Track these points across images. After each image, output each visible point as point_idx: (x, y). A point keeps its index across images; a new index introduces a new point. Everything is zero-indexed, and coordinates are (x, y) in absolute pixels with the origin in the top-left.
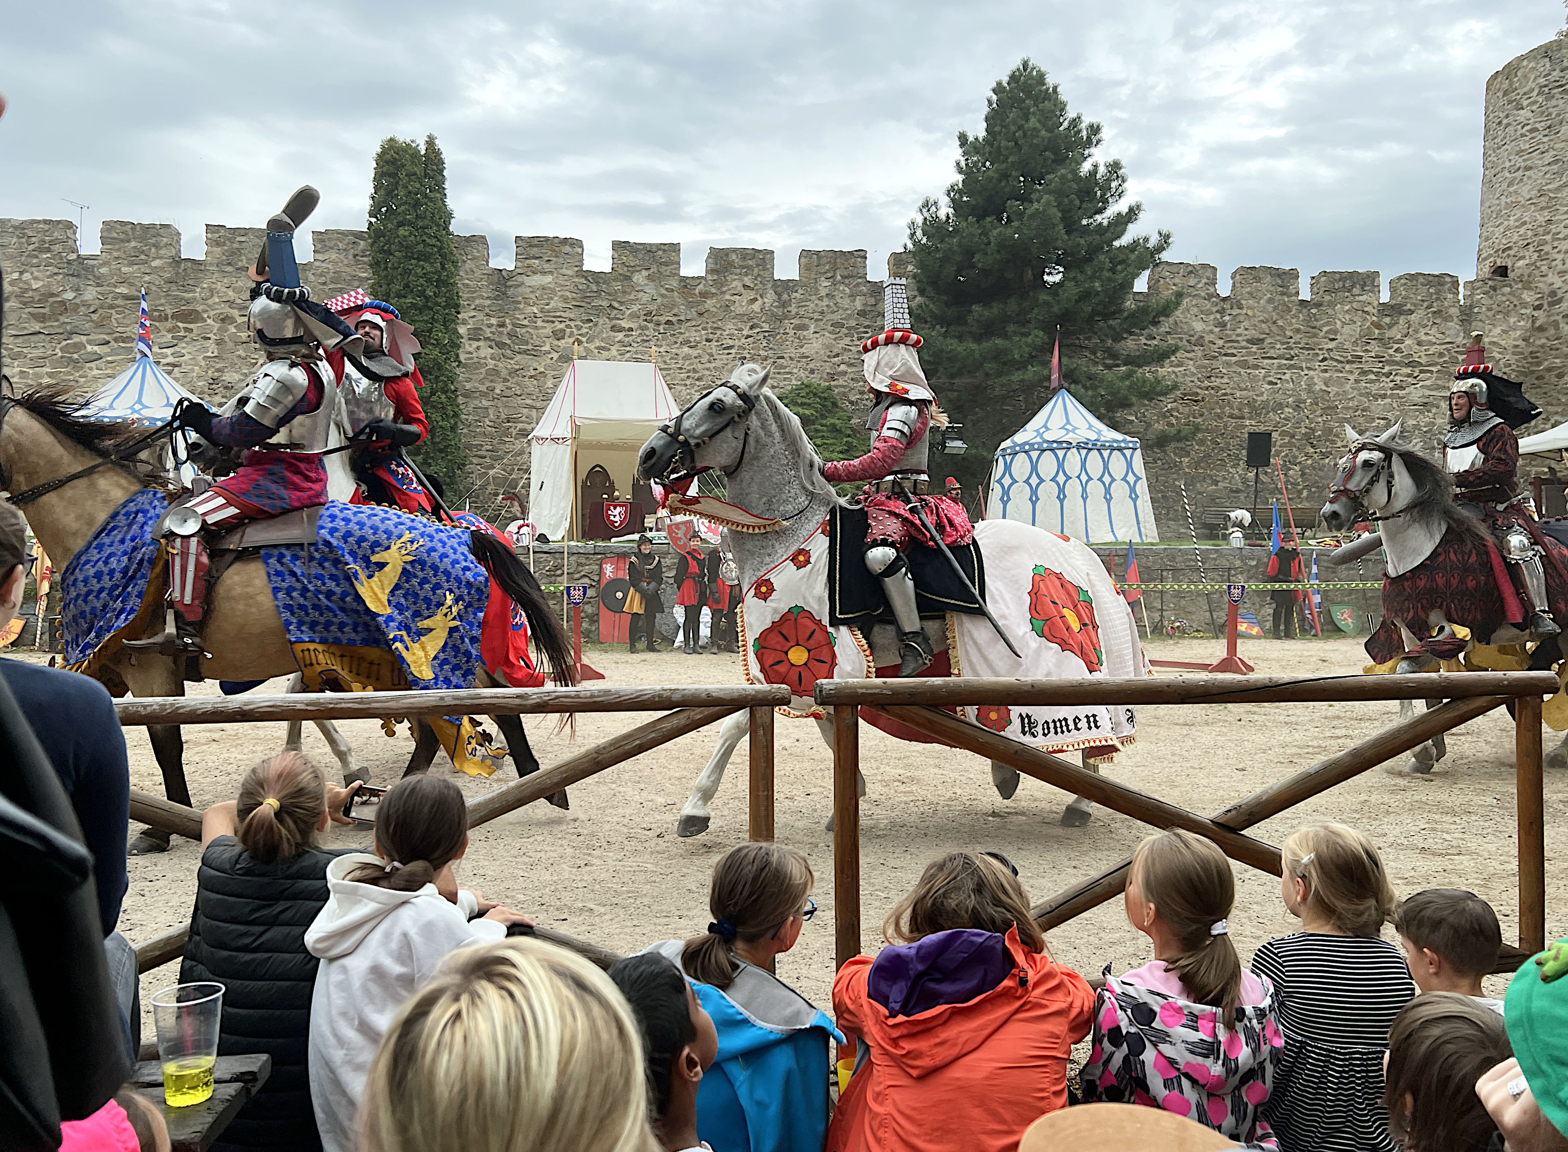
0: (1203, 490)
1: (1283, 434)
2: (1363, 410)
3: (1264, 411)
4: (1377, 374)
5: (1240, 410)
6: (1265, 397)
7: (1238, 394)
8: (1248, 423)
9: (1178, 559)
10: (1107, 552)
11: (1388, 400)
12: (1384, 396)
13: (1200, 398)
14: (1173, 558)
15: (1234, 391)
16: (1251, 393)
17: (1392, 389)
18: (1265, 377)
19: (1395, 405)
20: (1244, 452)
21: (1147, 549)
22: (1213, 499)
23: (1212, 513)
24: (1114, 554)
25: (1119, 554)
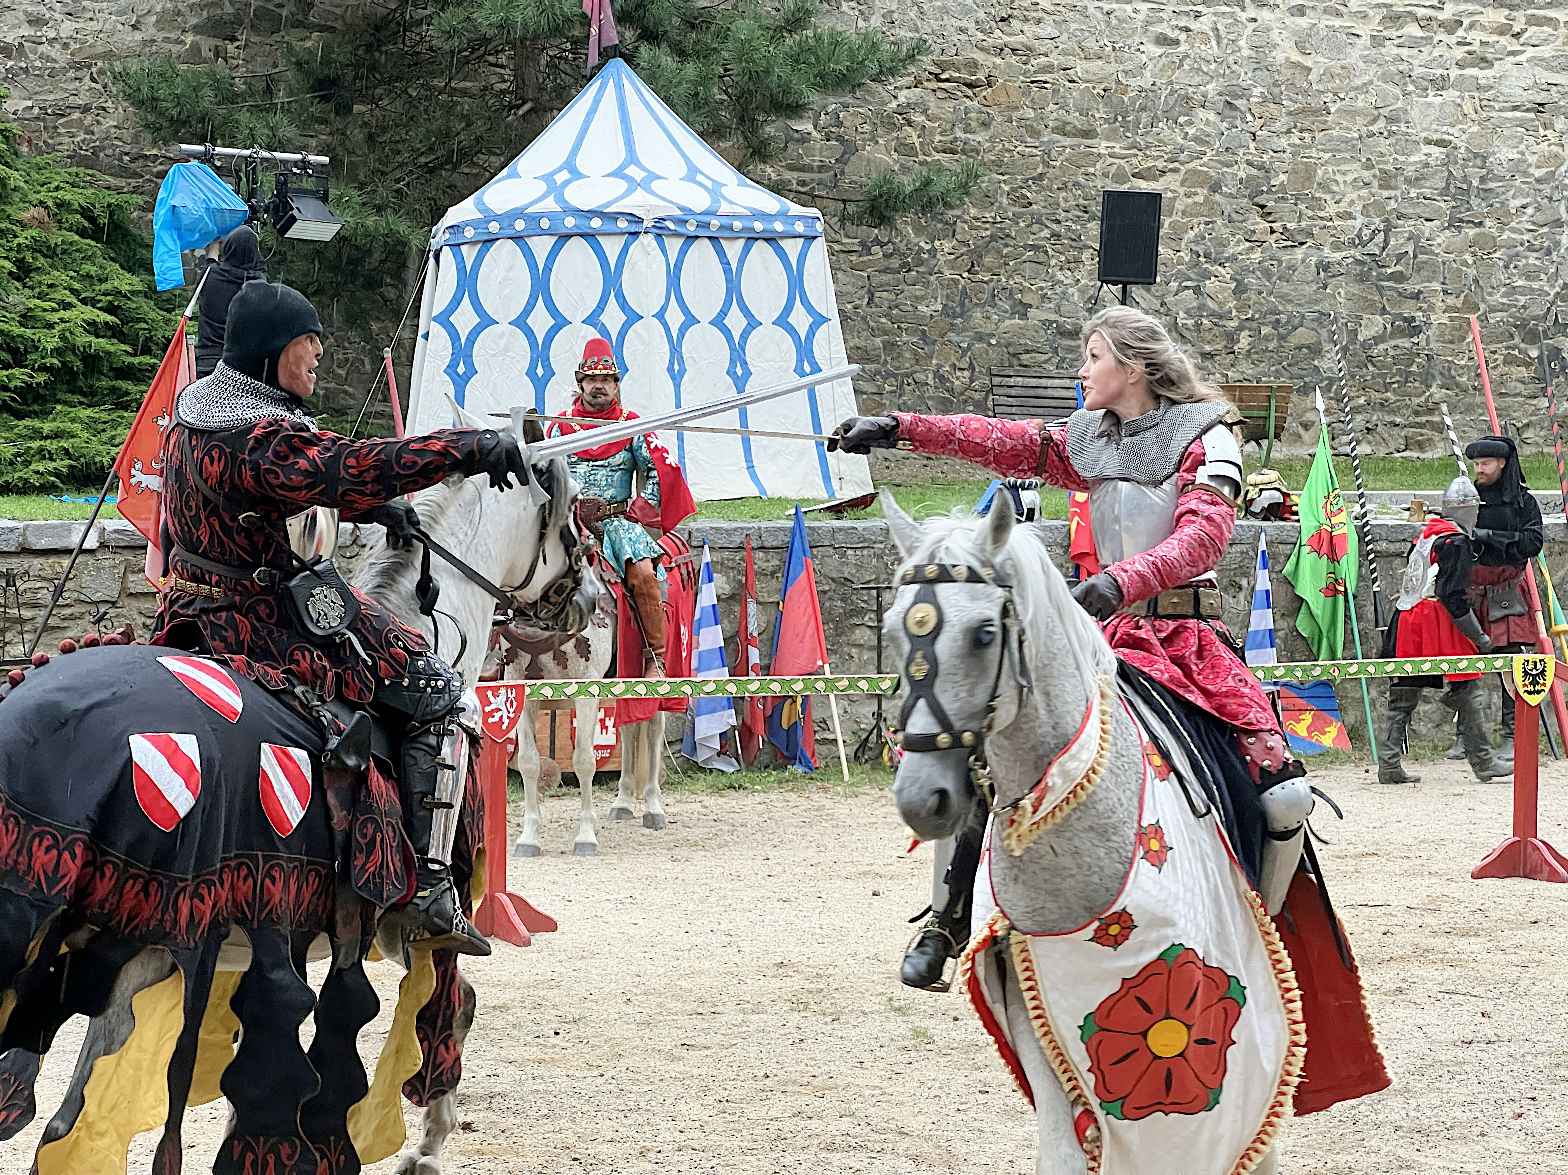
0: (989, 328)
1: (1193, 179)
2: (1390, 120)
3: (1145, 118)
4: (1426, 23)
5: (1084, 113)
6: (1146, 80)
7: (1080, 68)
8: (1102, 146)
10: (737, 540)
11: (1450, 95)
12: (1440, 84)
13: (981, 76)
15: (1069, 61)
16: (1112, 68)
17: (1460, 65)
18: (1148, 23)
19: (1468, 108)
20: (1094, 228)
21: (840, 529)
22: (1015, 355)
23: (1013, 392)
24: (754, 544)
25: (766, 544)
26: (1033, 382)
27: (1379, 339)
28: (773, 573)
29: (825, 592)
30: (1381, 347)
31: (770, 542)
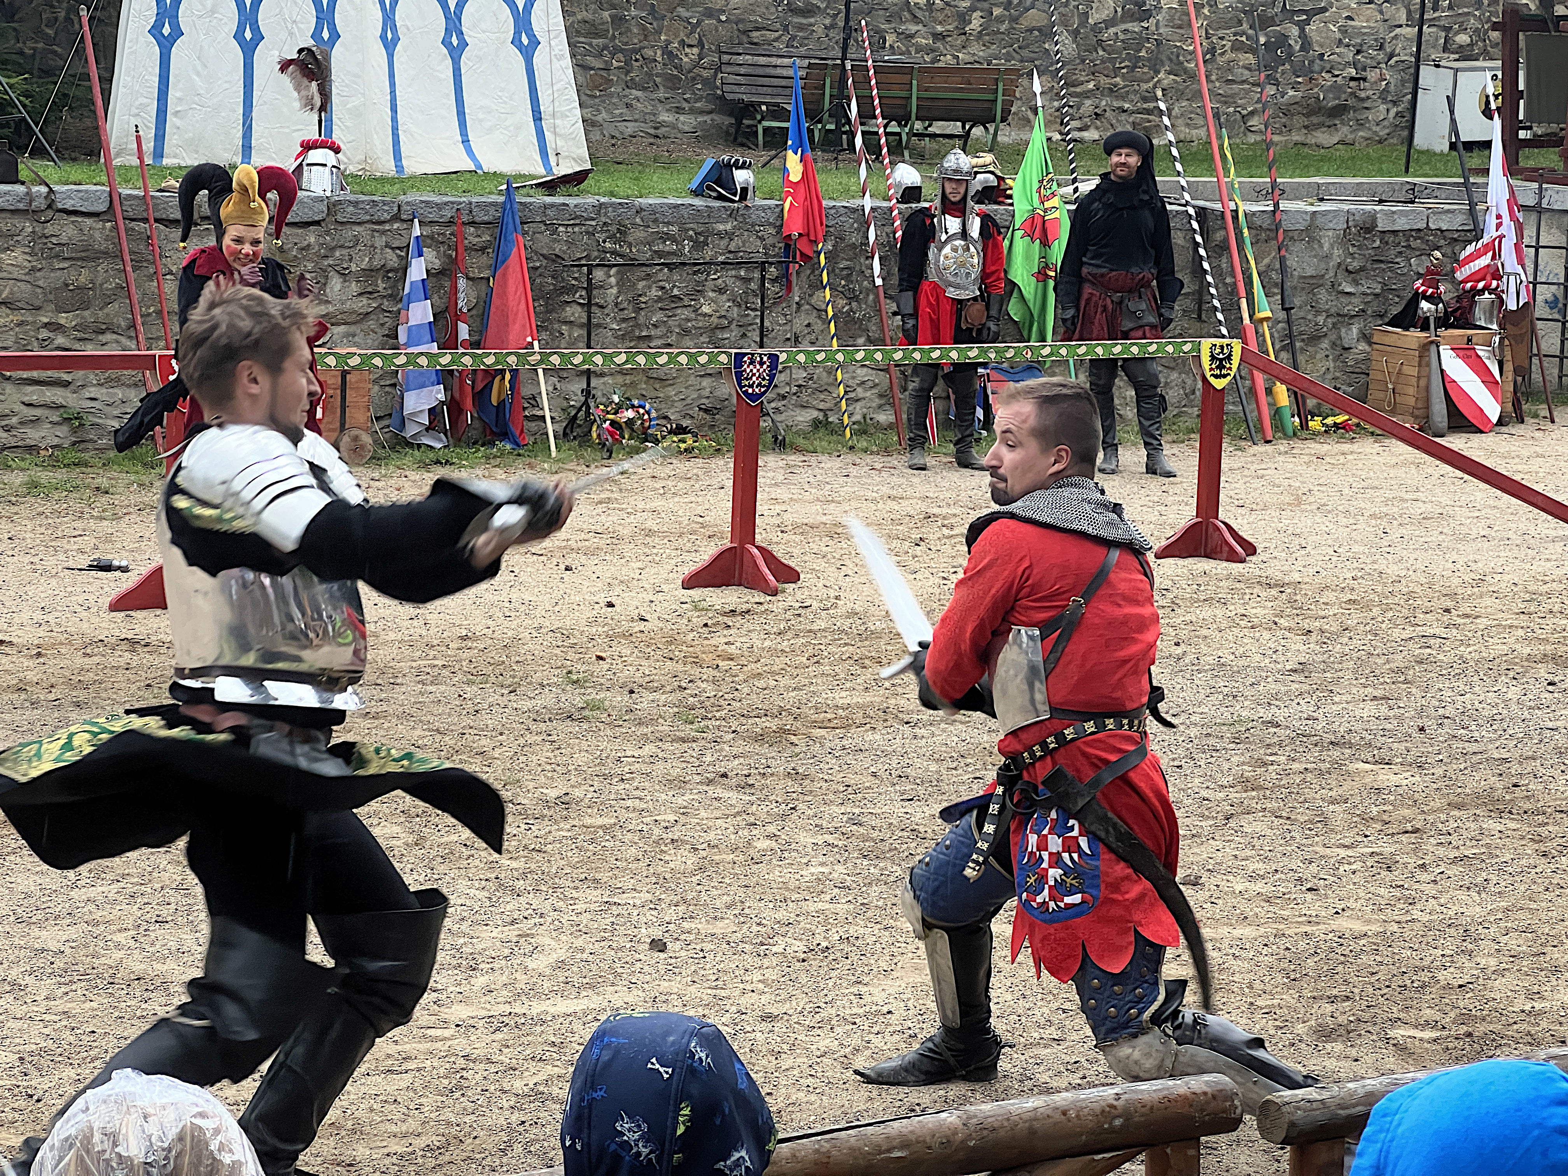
0: (719, 3)
9: (637, 235)
10: (448, 213)
14: (622, 232)
21: (552, 205)
22: (746, 32)
23: (742, 70)
24: (465, 219)
25: (477, 219)
26: (762, 60)
27: (1110, 23)
28: (483, 250)
29: (537, 268)
30: (1112, 30)
31: (481, 217)
